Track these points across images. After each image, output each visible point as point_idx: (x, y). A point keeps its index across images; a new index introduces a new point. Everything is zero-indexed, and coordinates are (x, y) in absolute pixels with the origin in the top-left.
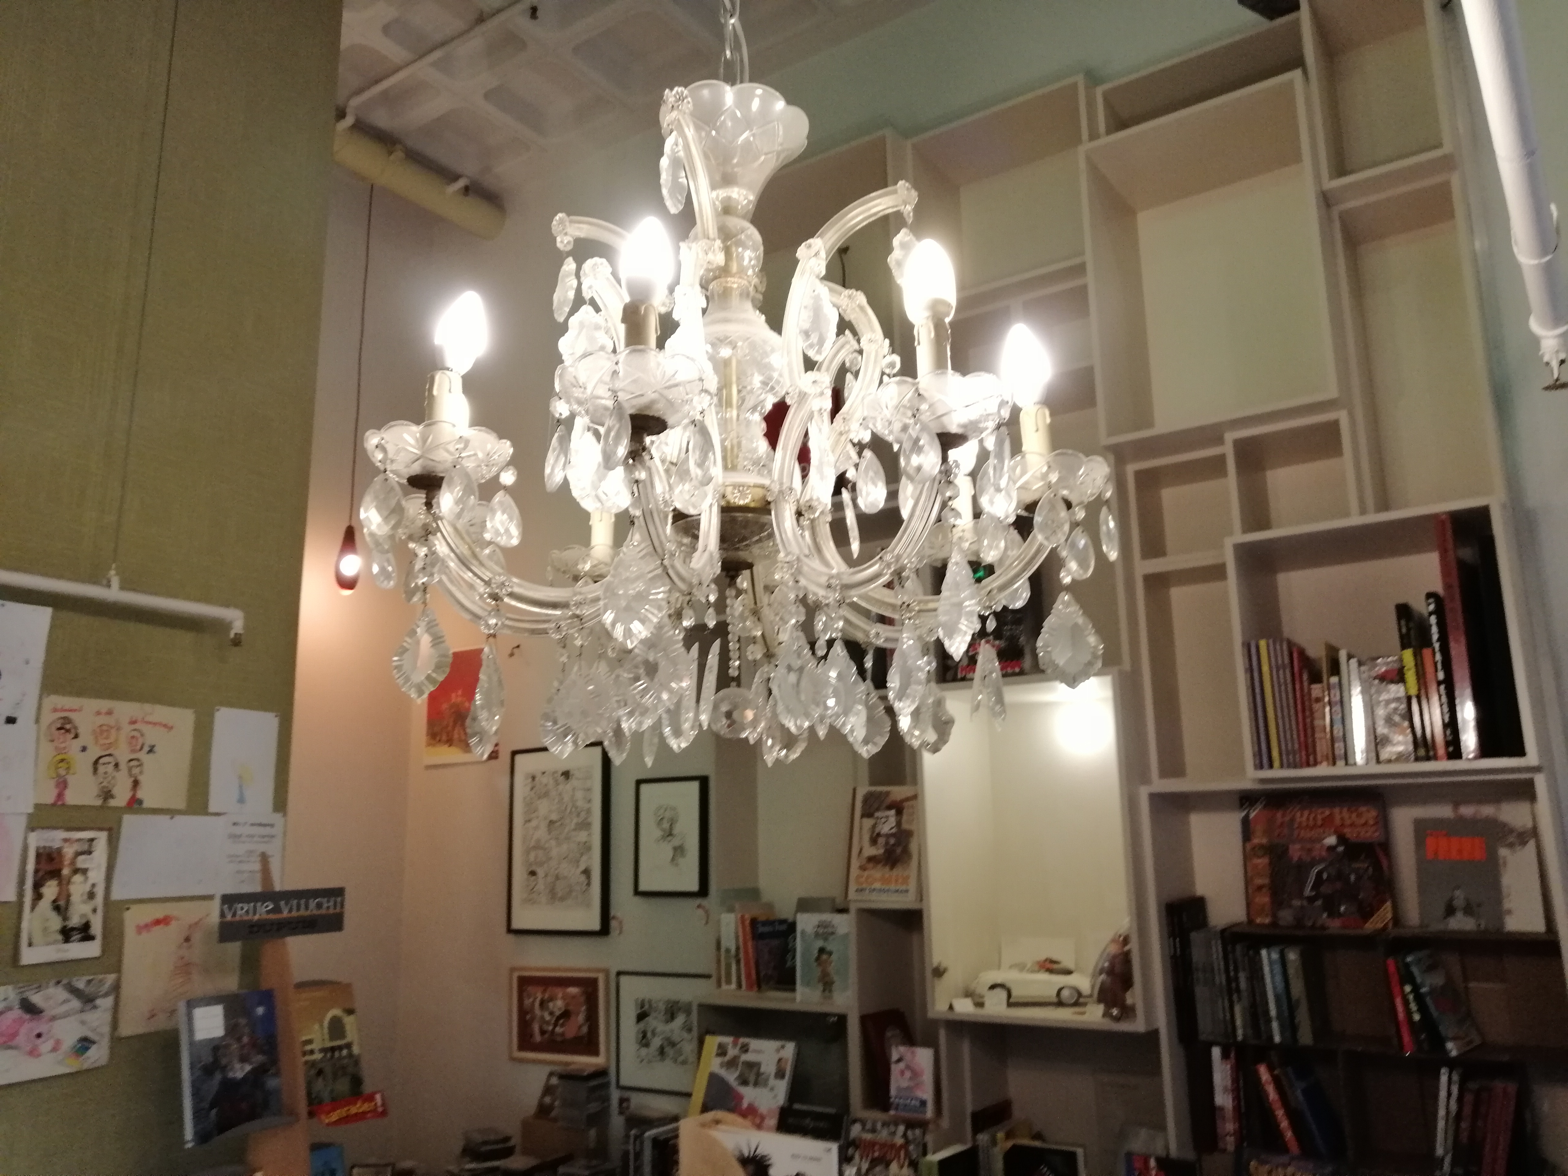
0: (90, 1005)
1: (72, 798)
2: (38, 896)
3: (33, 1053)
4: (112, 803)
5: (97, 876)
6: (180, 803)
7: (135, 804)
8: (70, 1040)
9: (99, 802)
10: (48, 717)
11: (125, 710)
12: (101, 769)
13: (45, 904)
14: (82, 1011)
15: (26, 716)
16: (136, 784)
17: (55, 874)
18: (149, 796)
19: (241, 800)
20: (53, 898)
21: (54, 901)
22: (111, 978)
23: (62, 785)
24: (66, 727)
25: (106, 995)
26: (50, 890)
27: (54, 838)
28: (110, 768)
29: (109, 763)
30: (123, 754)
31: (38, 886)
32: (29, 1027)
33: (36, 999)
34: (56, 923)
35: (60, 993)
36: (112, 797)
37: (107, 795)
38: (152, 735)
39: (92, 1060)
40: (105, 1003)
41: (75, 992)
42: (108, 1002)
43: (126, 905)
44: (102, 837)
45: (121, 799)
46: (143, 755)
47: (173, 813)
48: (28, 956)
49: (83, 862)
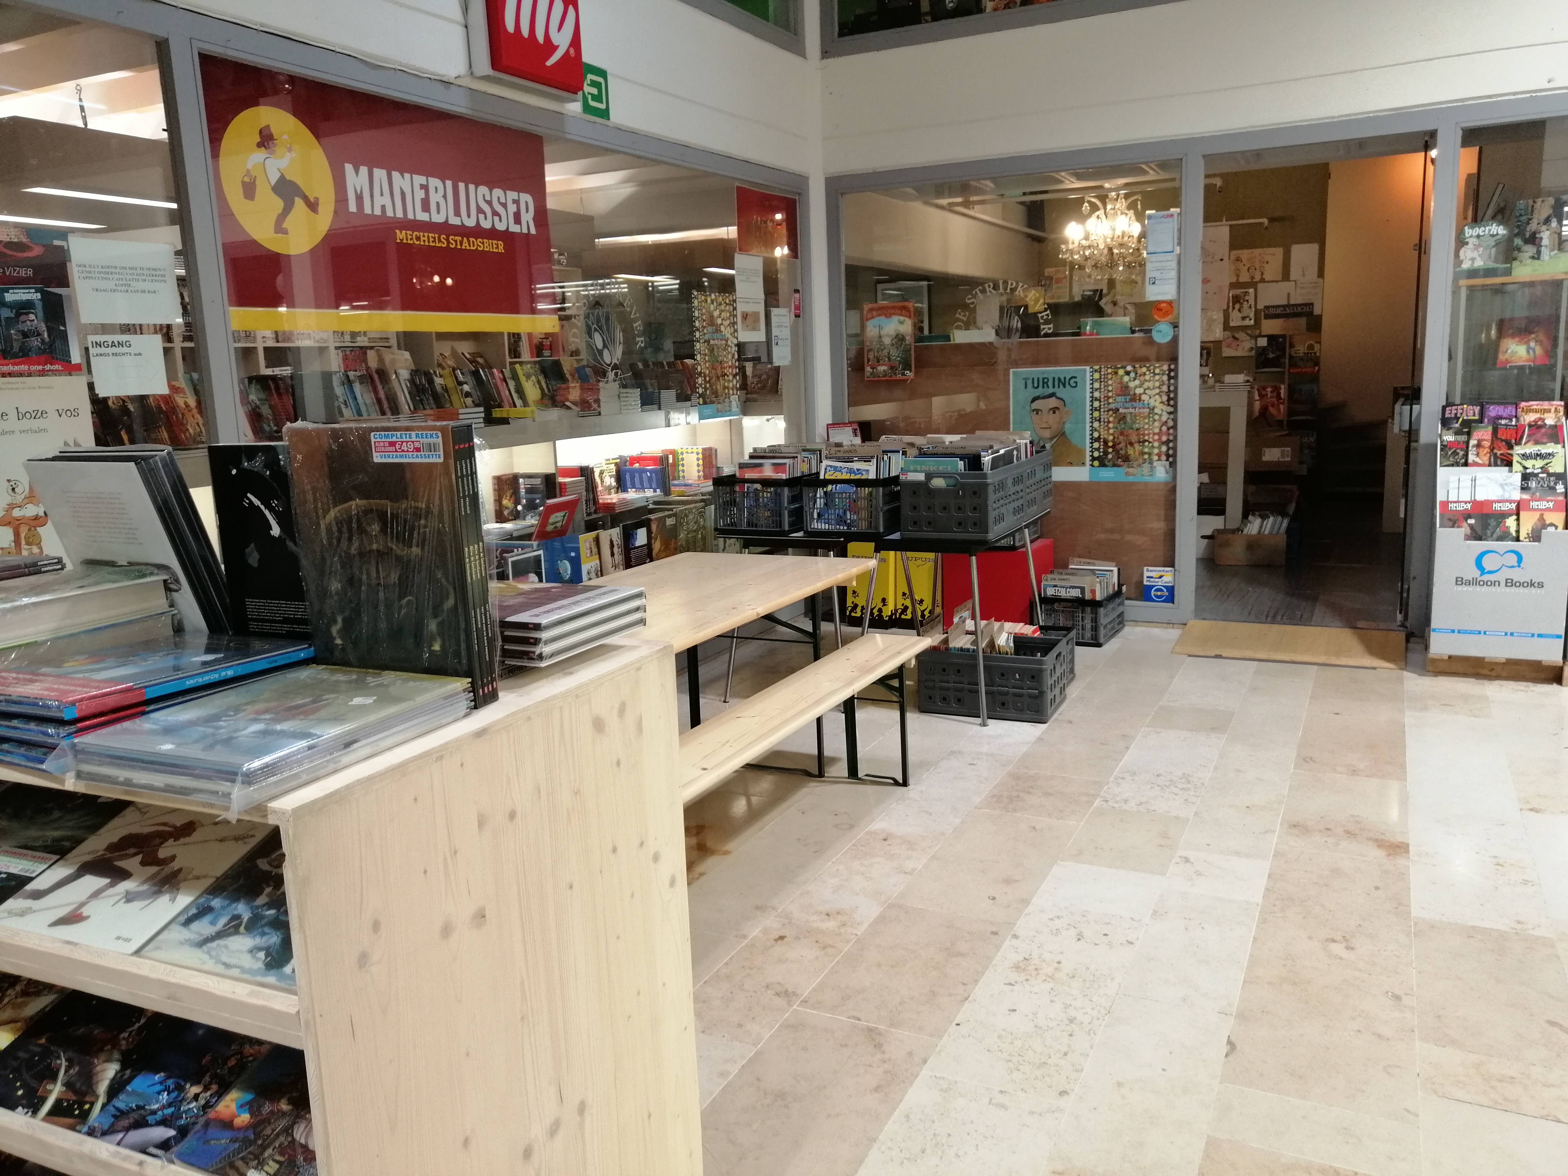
1: (1241, 280)
2: (1234, 308)
3: (1236, 350)
4: (1255, 280)
5: (1252, 302)
6: (1280, 278)
7: (1263, 280)
8: (1247, 347)
9: (1250, 280)
10: (1232, 257)
11: (1257, 251)
12: (1251, 270)
13: (1236, 310)
14: (1249, 340)
15: (1226, 258)
16: (1263, 273)
17: (1239, 302)
18: (1267, 277)
19: (1304, 275)
20: (1238, 308)
23: (1238, 276)
24: (1238, 259)
26: (1237, 306)
27: (1238, 292)
28: (1254, 270)
29: (1253, 268)
30: (1257, 265)
31: (1234, 304)
32: (1235, 343)
33: (1236, 335)
34: (1240, 315)
35: (1244, 335)
36: (1255, 278)
37: (1253, 278)
38: (1267, 258)
39: (1251, 353)
41: (1248, 334)
44: (1251, 290)
45: (1258, 278)
46: (1265, 265)
47: (1277, 282)
48: (1232, 324)
49: (1247, 298)
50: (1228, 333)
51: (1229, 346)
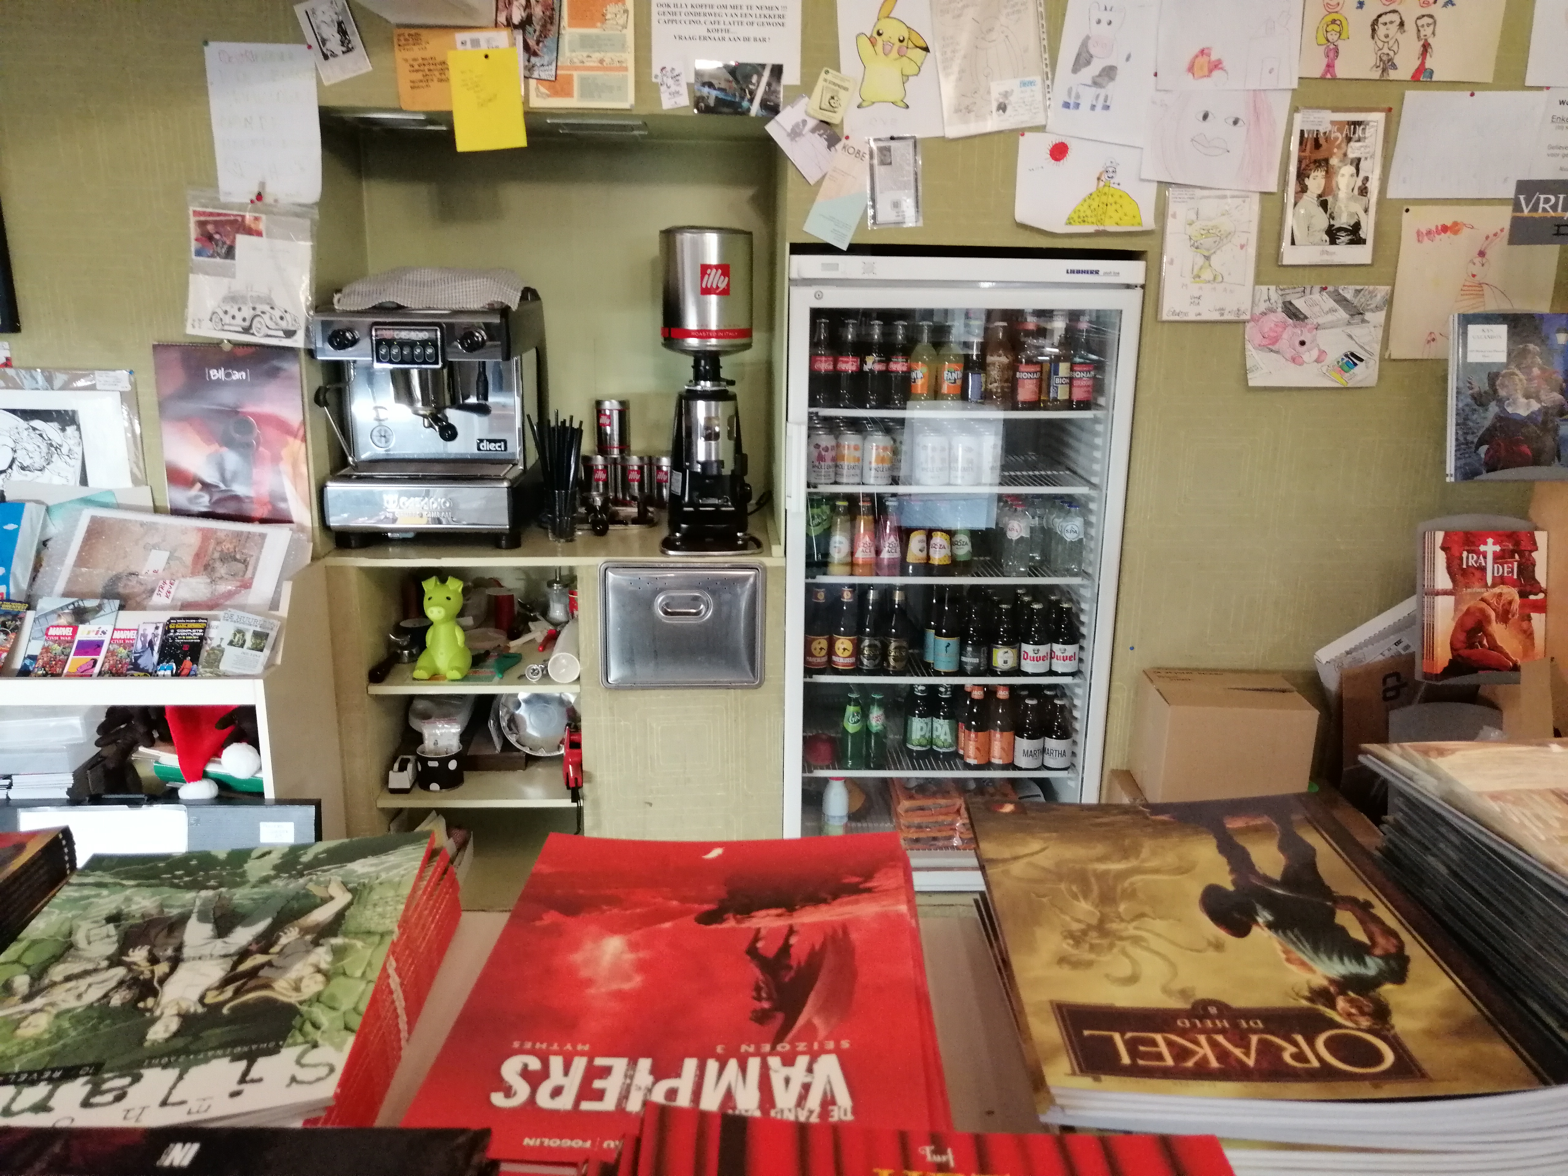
0: (1358, 318)
1: (1342, 70)
2: (1302, 189)
3: (1295, 360)
4: (1393, 75)
5: (1371, 168)
6: (1486, 72)
7: (1422, 76)
8: (1335, 353)
9: (1376, 75)
12: (1381, 30)
13: (1310, 198)
14: (1349, 323)
16: (1426, 47)
18: (1440, 65)
20: (1319, 192)
21: (1320, 196)
22: (1382, 291)
23: (1333, 53)
25: (1378, 308)
26: (1316, 182)
28: (1394, 29)
29: (1391, 22)
31: (1302, 175)
32: (1292, 333)
33: (1299, 303)
34: (1321, 221)
35: (1326, 301)
36: (1394, 67)
37: (1387, 64)
39: (1359, 378)
40: (1377, 318)
41: (1341, 301)
42: (1379, 317)
43: (1406, 205)
44: (1377, 119)
45: (1405, 69)
47: (1472, 87)
48: (1291, 256)
49: (1354, 150)
50: (1272, 294)
51: (1270, 344)
